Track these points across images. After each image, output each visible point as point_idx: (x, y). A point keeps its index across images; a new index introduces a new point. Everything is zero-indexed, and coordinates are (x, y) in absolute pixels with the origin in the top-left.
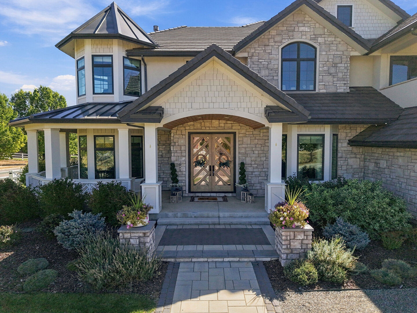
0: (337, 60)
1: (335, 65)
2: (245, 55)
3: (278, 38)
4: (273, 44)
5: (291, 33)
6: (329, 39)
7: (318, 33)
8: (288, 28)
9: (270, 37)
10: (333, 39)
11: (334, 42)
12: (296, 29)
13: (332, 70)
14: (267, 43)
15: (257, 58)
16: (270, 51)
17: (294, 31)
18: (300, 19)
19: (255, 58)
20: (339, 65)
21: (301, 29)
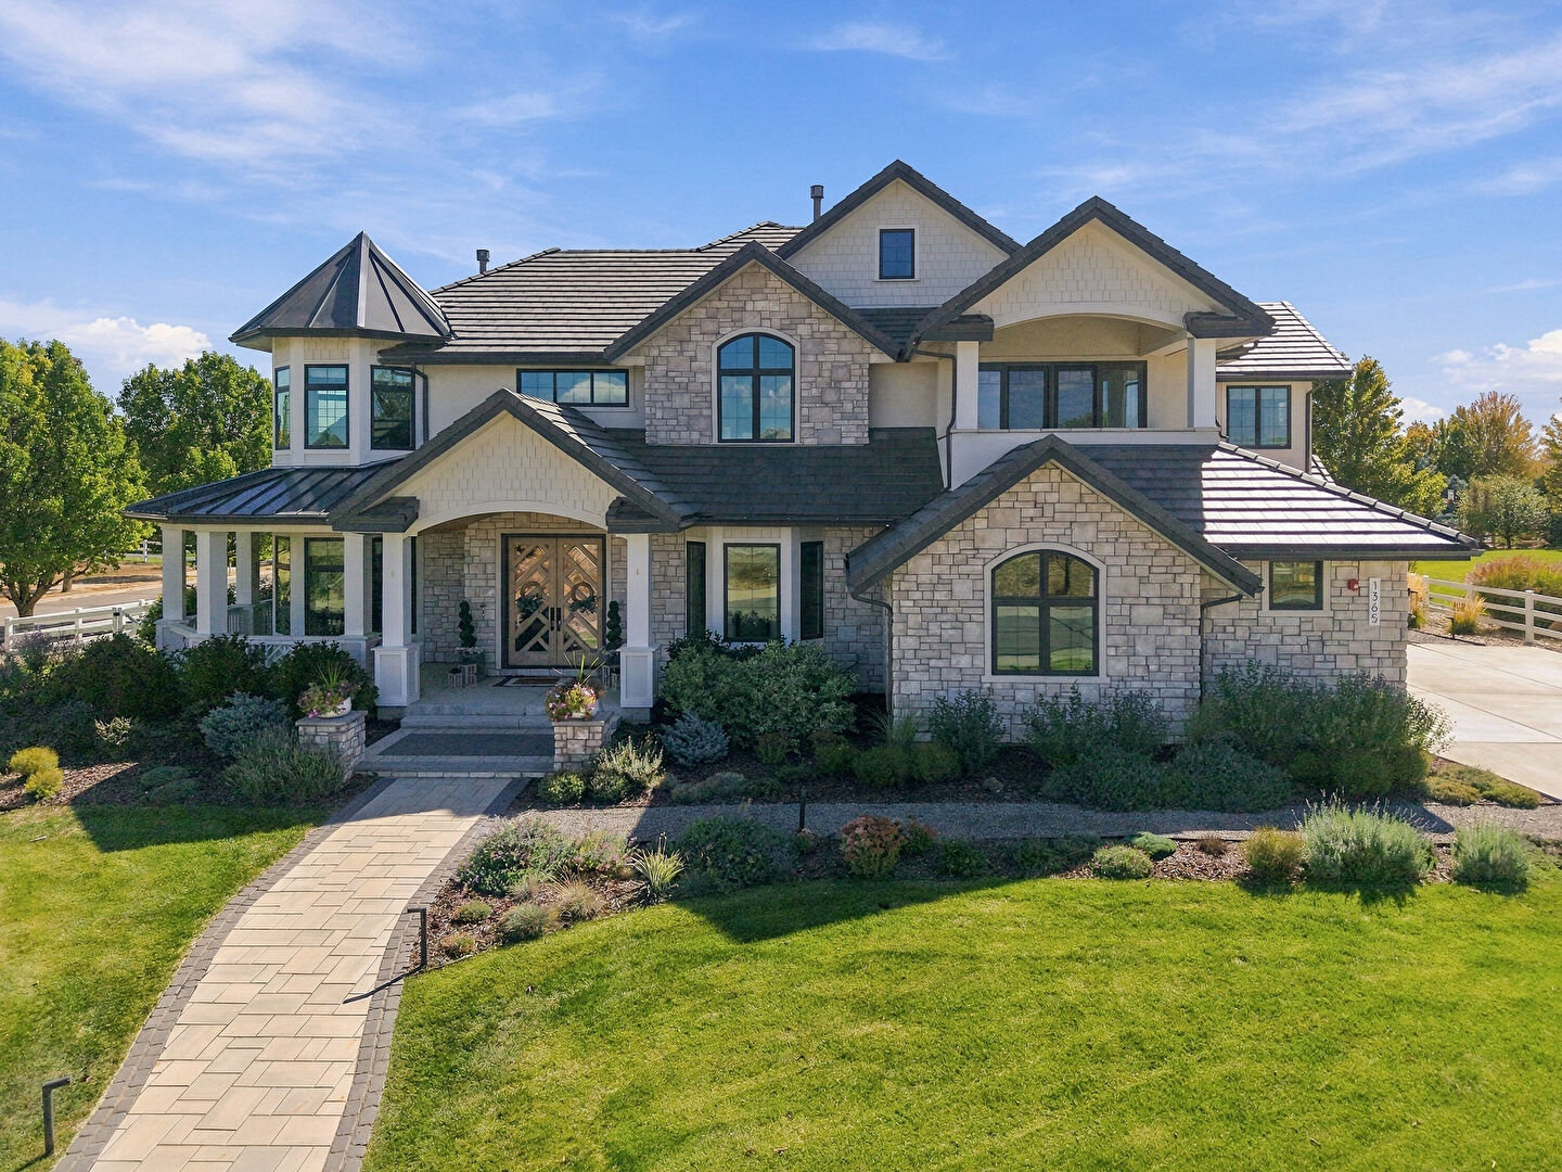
0: (841, 373)
1: (835, 385)
2: (640, 361)
3: (710, 326)
4: (700, 338)
5: (737, 316)
6: (822, 328)
7: (796, 315)
8: (732, 304)
9: (692, 322)
10: (831, 328)
11: (833, 335)
12: (749, 306)
13: (831, 396)
14: (685, 335)
15: (664, 368)
16: (692, 354)
17: (744, 309)
18: (757, 285)
19: (660, 369)
20: (845, 385)
21: (760, 305)
